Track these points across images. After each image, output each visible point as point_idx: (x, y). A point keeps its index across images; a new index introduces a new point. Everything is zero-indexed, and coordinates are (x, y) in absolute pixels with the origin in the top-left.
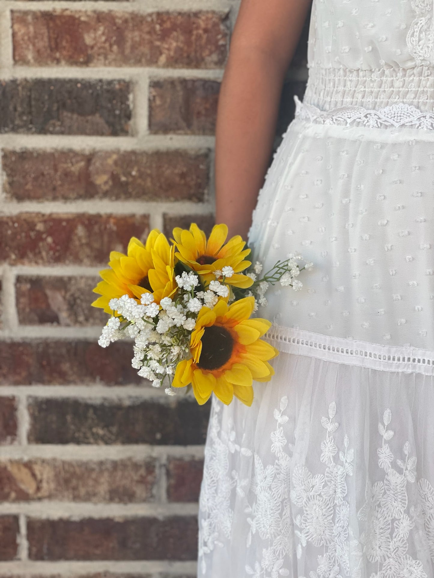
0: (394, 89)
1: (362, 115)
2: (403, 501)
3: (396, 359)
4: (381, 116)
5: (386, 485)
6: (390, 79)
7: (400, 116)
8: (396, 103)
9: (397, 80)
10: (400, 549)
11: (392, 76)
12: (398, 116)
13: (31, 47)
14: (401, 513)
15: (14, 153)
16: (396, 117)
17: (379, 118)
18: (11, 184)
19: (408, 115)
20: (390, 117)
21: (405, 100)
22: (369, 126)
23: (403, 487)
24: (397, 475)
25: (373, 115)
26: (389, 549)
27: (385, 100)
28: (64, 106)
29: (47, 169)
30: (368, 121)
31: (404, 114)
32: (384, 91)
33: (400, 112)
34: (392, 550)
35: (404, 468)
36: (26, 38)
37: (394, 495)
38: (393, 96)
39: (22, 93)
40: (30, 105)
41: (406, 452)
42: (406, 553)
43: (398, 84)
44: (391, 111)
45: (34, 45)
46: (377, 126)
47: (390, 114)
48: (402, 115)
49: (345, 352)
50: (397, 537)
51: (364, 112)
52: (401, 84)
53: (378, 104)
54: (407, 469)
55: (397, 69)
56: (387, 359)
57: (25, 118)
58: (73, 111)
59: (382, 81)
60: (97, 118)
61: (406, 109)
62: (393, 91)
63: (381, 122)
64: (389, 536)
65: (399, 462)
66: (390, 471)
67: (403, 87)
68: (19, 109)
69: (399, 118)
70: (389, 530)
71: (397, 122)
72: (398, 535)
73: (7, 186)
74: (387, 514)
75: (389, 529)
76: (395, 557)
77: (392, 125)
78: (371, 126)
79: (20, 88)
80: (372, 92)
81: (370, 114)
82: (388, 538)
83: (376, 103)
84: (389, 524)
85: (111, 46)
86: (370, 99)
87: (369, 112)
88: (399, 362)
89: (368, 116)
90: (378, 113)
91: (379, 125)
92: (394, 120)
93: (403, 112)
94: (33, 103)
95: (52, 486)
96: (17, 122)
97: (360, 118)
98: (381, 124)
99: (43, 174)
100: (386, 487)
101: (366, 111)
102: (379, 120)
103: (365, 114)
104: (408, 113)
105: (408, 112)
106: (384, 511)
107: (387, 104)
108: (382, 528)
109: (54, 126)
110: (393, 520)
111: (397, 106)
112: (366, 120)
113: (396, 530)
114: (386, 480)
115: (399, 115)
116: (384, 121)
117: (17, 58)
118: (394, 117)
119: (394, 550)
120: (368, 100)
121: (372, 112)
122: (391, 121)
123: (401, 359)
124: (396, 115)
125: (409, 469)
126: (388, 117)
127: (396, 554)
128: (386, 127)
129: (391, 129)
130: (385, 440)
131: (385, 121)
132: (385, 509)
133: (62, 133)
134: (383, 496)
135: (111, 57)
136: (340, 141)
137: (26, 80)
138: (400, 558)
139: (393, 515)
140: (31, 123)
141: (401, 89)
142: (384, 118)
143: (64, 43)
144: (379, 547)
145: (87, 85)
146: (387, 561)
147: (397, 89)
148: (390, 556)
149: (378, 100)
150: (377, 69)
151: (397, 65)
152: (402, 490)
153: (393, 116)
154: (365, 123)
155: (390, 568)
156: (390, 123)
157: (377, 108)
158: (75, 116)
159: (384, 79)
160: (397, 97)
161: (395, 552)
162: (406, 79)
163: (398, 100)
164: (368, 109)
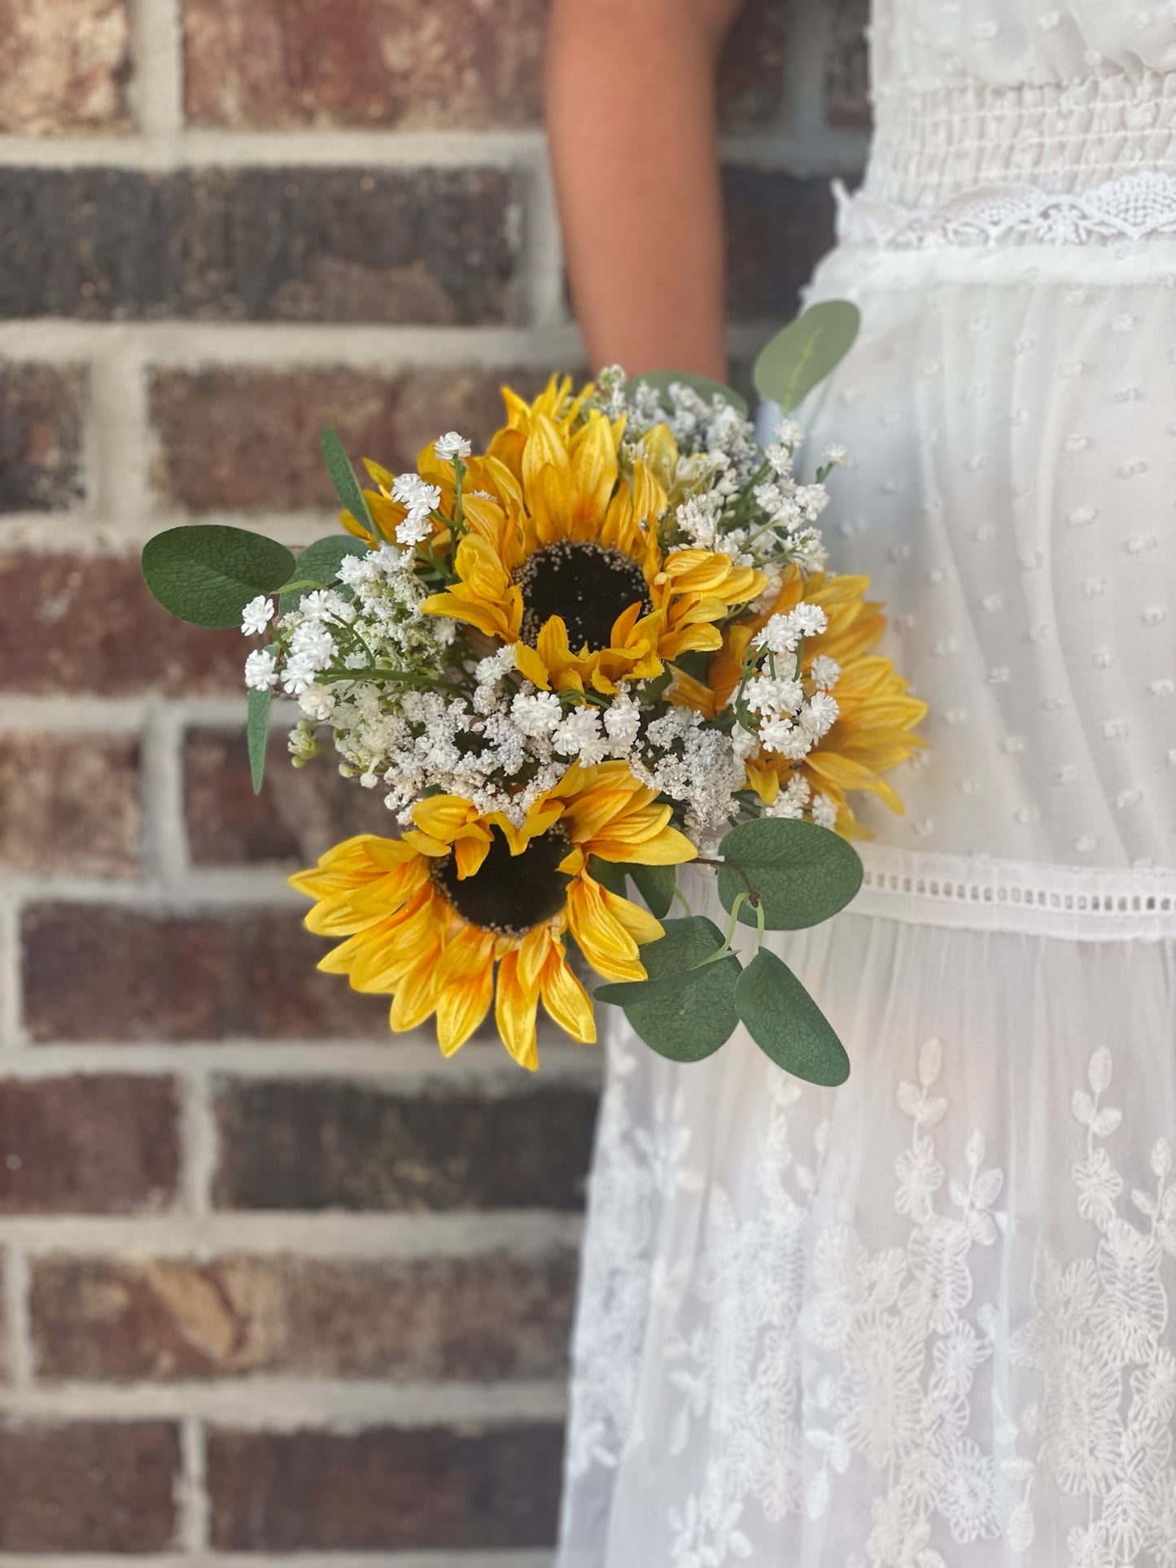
0: (1129, 134)
1: (1034, 213)
2: (1154, 1311)
3: (1115, 904)
4: (1090, 210)
5: (1103, 1267)
6: (1115, 106)
7: (1144, 207)
8: (1134, 171)
9: (1137, 106)
10: (1149, 1452)
11: (1121, 97)
12: (1136, 209)
13: (233, 77)
14: (1150, 1345)
15: (181, 376)
16: (1131, 212)
17: (1084, 217)
18: (173, 464)
19: (1168, 201)
20: (1113, 212)
21: (1161, 162)
22: (1053, 241)
23: (1151, 1269)
24: (1135, 1235)
25: (1065, 208)
26: (1119, 1455)
27: (1103, 167)
28: (322, 242)
29: (273, 421)
30: (1050, 229)
31: (1154, 201)
32: (1100, 141)
33: (1142, 197)
34: (1127, 1458)
35: (1154, 1215)
36: (219, 51)
37: (1126, 1294)
38: (1127, 152)
39: (206, 206)
40: (227, 240)
41: (1159, 1170)
42: (1167, 1465)
43: (1137, 117)
44: (1119, 195)
45: (242, 70)
46: (1077, 241)
47: (1115, 203)
48: (1149, 204)
49: (968, 894)
50: (1141, 1417)
51: (1038, 200)
52: (1148, 118)
53: (1081, 178)
54: (1160, 1218)
55: (1134, 77)
56: (1089, 906)
57: (214, 277)
58: (348, 256)
59: (1091, 112)
60: (418, 277)
61: (1161, 187)
62: (1125, 139)
63: (1091, 227)
64: (1117, 1417)
65: (1140, 1198)
66: (1114, 1225)
67: (1153, 125)
68: (199, 252)
69: (1141, 213)
70: (1118, 1400)
71: (1135, 225)
72: (1143, 1412)
73: (162, 473)
74: (1110, 1351)
75: (1116, 1394)
76: (1136, 1477)
77: (1121, 235)
78: (1058, 243)
79: (201, 194)
80: (1063, 146)
81: (1057, 206)
82: (1114, 1422)
83: (1074, 176)
84: (1115, 1383)
85: (459, 70)
86: (1057, 167)
87: (1054, 200)
88: (1122, 914)
89: (1052, 212)
90: (1082, 202)
91: (1084, 236)
92: (1126, 220)
93: (1152, 196)
94: (238, 234)
95: (280, 1332)
96: (193, 288)
97: (1026, 222)
98: (1089, 232)
99: (261, 437)
100: (1103, 1273)
101: (1044, 197)
102: (1082, 224)
103: (1041, 209)
104: (1165, 198)
105: (1166, 193)
106: (1099, 1344)
107: (1109, 175)
108: (1096, 1396)
109: (295, 298)
110: (1127, 1371)
111: (1135, 180)
112: (1045, 224)
113: (1136, 1398)
114: (1104, 1252)
115: (1140, 204)
116: (1096, 224)
117: (195, 106)
118: (1127, 210)
119: (1133, 1458)
120: (1051, 169)
121: (1065, 200)
122: (1119, 223)
123: (1129, 904)
124: (1132, 204)
125: (1167, 1216)
126: (1108, 212)
127: (1140, 1469)
128: (1104, 239)
129: (1118, 245)
130: (1095, 1136)
131: (1102, 223)
132: (1103, 1339)
133: (318, 318)
134: (1094, 1301)
135: (459, 102)
136: (973, 290)
137: (217, 172)
138: (1151, 1479)
139: (1127, 1354)
140: (232, 288)
141: (1148, 132)
142: (1100, 216)
143: (327, 66)
144: (1092, 1450)
145: (390, 182)
146: (1116, 1490)
147: (1138, 134)
148: (1121, 1474)
149: (1082, 167)
150: (1077, 80)
151: (1137, 63)
152: (1151, 1280)
153: (1123, 207)
154: (1041, 233)
155: (1125, 1512)
156: (1114, 227)
157: (1078, 188)
158: (356, 272)
159: (1098, 105)
160: (1138, 154)
161: (1135, 1461)
162: (1164, 101)
163: (1142, 163)
164: (1050, 193)
